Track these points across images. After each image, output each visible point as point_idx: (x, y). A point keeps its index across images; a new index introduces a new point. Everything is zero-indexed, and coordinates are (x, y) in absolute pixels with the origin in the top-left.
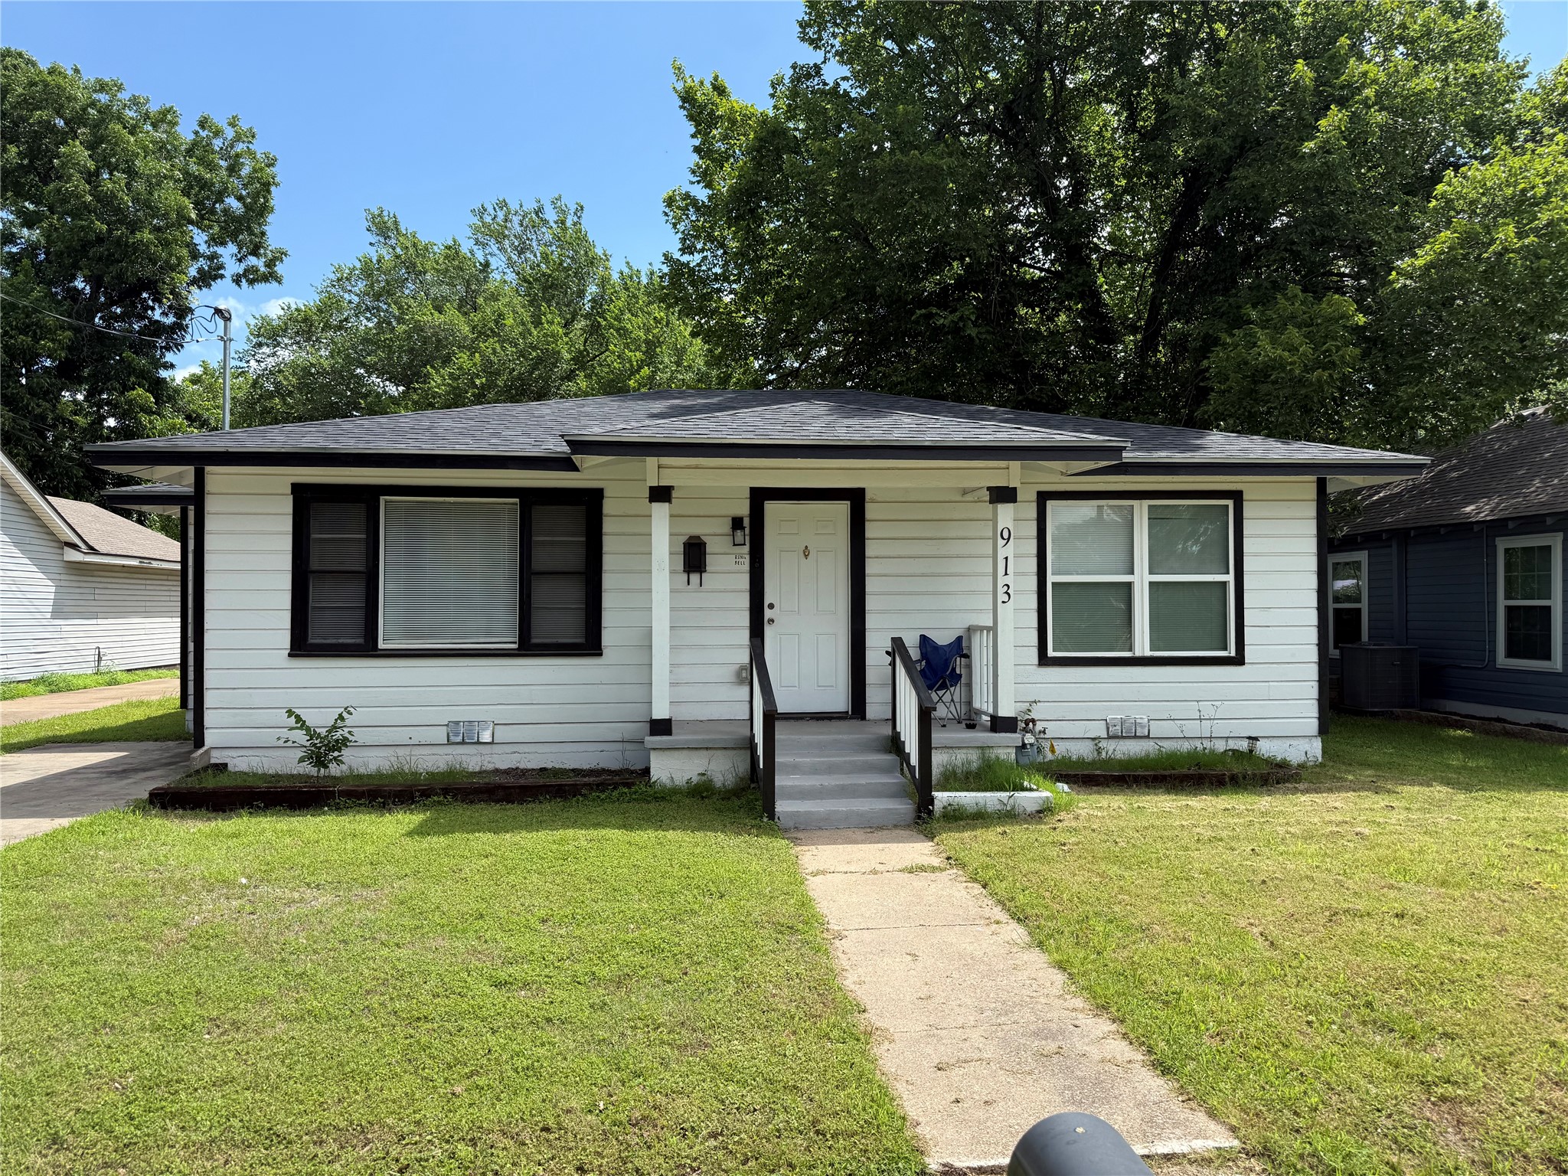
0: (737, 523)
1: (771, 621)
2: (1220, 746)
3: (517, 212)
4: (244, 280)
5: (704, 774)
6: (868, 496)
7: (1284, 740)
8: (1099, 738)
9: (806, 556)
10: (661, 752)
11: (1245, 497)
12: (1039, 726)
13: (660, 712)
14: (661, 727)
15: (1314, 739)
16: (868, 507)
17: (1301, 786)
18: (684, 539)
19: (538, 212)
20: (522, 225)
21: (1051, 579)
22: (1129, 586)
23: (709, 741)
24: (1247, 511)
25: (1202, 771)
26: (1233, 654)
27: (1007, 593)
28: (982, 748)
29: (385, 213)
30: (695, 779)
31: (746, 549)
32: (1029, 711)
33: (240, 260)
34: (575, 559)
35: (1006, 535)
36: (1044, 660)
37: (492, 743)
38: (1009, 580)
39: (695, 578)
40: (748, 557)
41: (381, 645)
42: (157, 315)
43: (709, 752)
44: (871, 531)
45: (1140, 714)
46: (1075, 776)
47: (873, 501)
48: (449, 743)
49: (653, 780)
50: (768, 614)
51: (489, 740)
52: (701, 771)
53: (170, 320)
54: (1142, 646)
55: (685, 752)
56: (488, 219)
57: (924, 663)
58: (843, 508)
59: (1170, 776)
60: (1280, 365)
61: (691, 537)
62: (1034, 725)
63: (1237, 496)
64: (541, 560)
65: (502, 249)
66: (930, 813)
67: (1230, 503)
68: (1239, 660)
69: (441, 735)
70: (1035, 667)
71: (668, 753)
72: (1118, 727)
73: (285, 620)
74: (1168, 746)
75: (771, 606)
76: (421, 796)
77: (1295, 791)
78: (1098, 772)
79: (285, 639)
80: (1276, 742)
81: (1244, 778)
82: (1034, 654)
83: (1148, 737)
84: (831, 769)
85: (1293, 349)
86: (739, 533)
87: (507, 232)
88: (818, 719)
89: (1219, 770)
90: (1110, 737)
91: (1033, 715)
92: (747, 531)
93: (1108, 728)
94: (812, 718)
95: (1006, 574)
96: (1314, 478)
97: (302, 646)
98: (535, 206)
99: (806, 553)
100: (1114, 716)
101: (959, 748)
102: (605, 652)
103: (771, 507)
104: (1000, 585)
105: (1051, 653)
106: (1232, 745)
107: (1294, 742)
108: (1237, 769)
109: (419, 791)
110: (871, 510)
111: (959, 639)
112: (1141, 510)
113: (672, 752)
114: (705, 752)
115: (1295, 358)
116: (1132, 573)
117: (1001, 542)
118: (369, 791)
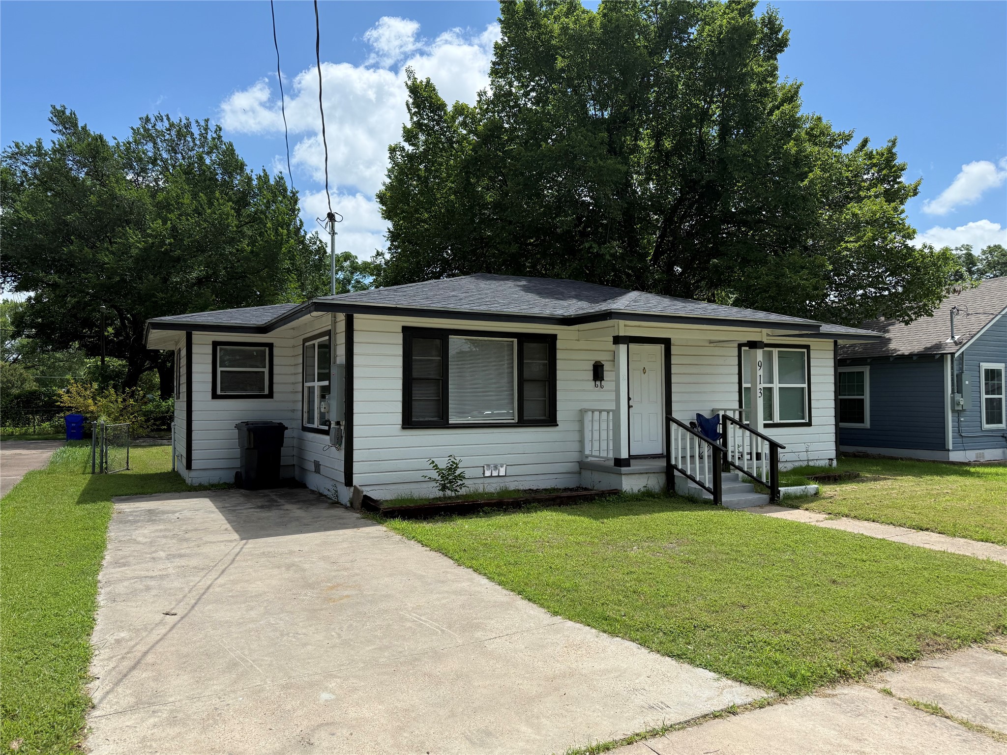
1: (631, 407)
5: (647, 486)
6: (673, 342)
10: (627, 476)
11: (811, 348)
16: (673, 348)
18: (593, 362)
21: (744, 386)
22: (772, 389)
23: (649, 469)
24: (811, 355)
26: (808, 421)
30: (642, 489)
34: (543, 373)
37: (505, 476)
39: (598, 383)
41: (451, 421)
44: (673, 360)
47: (675, 345)
48: (485, 477)
49: (623, 490)
52: (644, 485)
54: (777, 418)
55: (637, 475)
57: (699, 428)
58: (660, 348)
61: (596, 362)
63: (807, 347)
64: (526, 373)
66: (779, 498)
67: (805, 350)
68: (809, 424)
71: (630, 476)
73: (399, 407)
79: (398, 418)
96: (833, 340)
97: (408, 422)
99: (644, 371)
102: (559, 424)
103: (631, 347)
107: (825, 461)
112: (775, 353)
114: (646, 476)
116: (773, 383)
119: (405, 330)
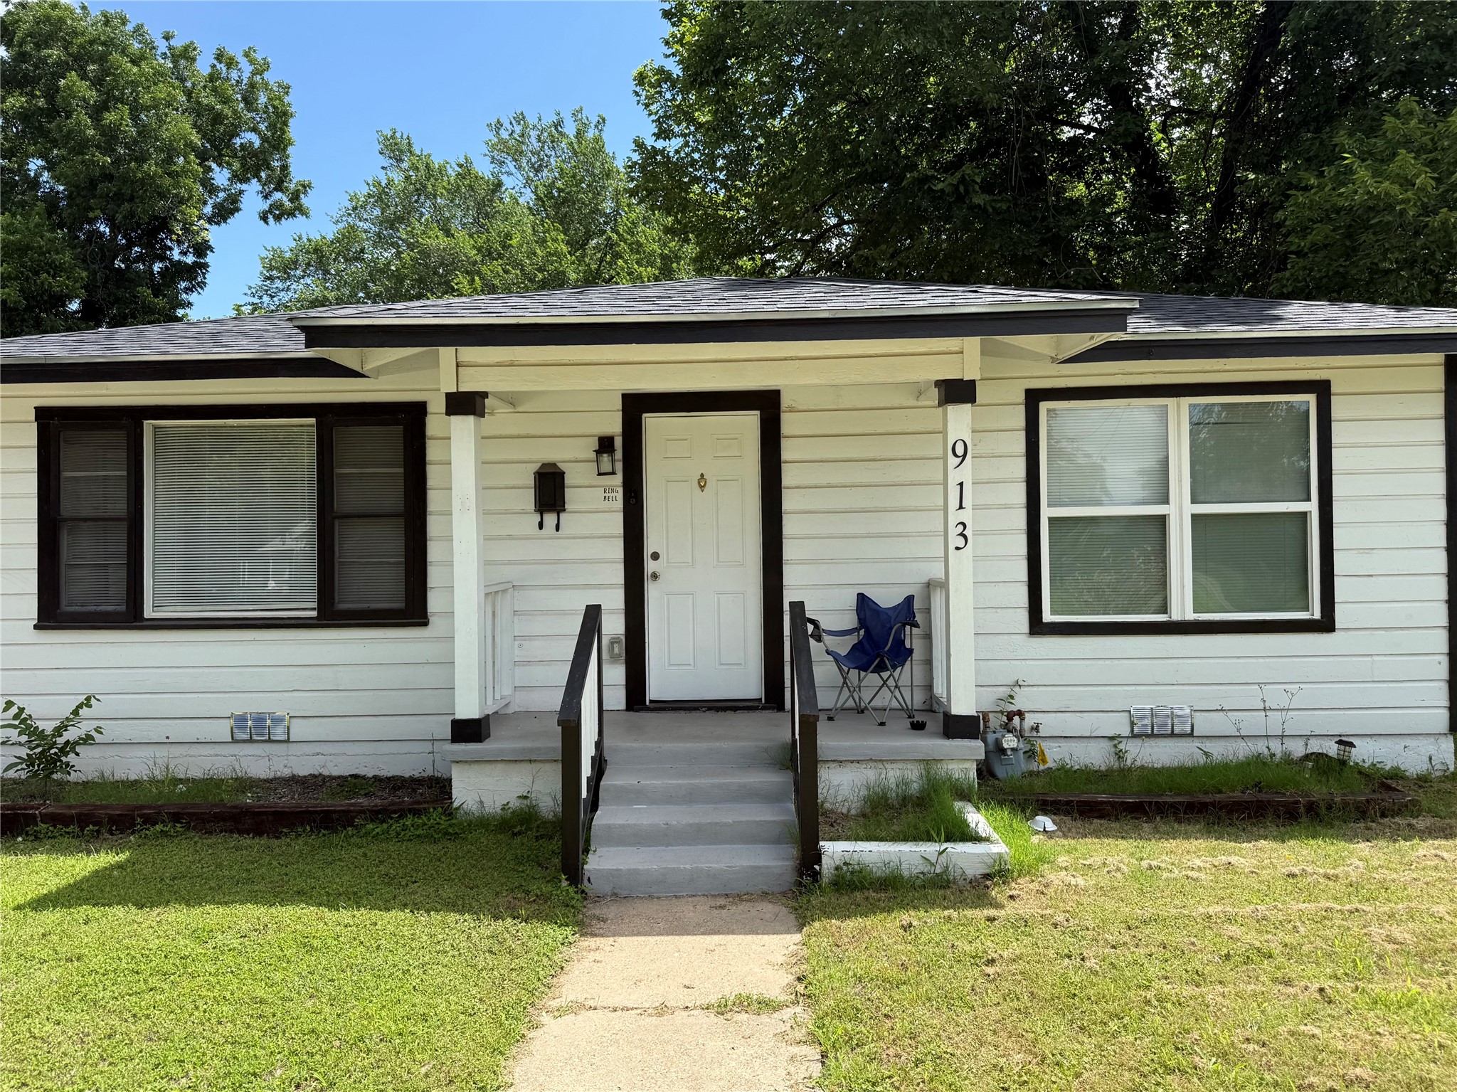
0: (605, 445)
1: (655, 576)
2: (1297, 749)
3: (535, 126)
4: (270, 216)
5: (526, 797)
6: (785, 401)
7: (1397, 740)
8: (1119, 736)
9: (702, 488)
10: (466, 767)
11: (1334, 389)
12: (1030, 720)
13: (468, 709)
14: (468, 731)
15: (1442, 739)
16: (785, 417)
17: (1420, 823)
18: (536, 467)
19: (557, 125)
20: (539, 140)
21: (1046, 512)
22: (1162, 520)
23: (532, 750)
24: (1338, 408)
25: (1264, 797)
26: (1317, 615)
27: (962, 534)
28: (926, 762)
29: (398, 135)
30: (515, 804)
31: (618, 479)
32: (1012, 697)
33: (266, 197)
34: (393, 498)
35: (960, 451)
36: (1037, 626)
37: (288, 741)
38: (965, 516)
39: (550, 519)
40: (621, 490)
41: (149, 612)
42: (176, 255)
43: (533, 765)
44: (789, 451)
45: (1179, 702)
46: (1068, 803)
47: (792, 410)
48: (234, 741)
49: (455, 805)
50: (650, 566)
51: (284, 737)
52: (522, 791)
53: (190, 259)
54: (1182, 607)
55: (500, 766)
56: (505, 135)
57: (862, 632)
58: (749, 421)
59: (1213, 804)
60: (1387, 205)
61: (544, 465)
62: (1022, 719)
63: (1322, 390)
64: (348, 498)
65: (519, 168)
66: (816, 876)
67: (1311, 399)
68: (1326, 624)
69: (222, 730)
70: (1025, 638)
71: (475, 767)
72: (1147, 722)
73: (31, 583)
74: (1219, 751)
75: (655, 556)
76: (145, 823)
77: (1411, 833)
78: (1103, 798)
79: (30, 606)
80: (1383, 742)
81: (1329, 808)
82: (1022, 620)
83: (1191, 735)
84: (691, 797)
85: (1407, 183)
86: (605, 458)
87: (524, 148)
88: (718, 709)
89: (1289, 795)
90: (1134, 736)
91: (1018, 705)
92: (619, 454)
93: (1132, 724)
94: (710, 709)
95: (961, 507)
96: (1440, 357)
97: (53, 615)
98: (555, 118)
99: (702, 482)
100: (1143, 704)
101: (893, 761)
102: (432, 619)
103: (653, 423)
104: (952, 523)
105: (1048, 617)
106: (1315, 746)
107: (1411, 742)
108: (1318, 791)
109: (141, 816)
110: (789, 423)
111: (910, 600)
112: (1179, 409)
113: (482, 766)
114: (527, 766)
115: (1409, 194)
116: (1166, 501)
117: (953, 461)
118: (79, 815)
119: (44, 415)
